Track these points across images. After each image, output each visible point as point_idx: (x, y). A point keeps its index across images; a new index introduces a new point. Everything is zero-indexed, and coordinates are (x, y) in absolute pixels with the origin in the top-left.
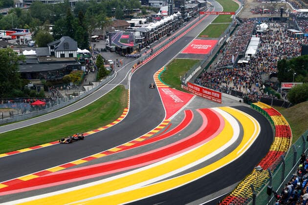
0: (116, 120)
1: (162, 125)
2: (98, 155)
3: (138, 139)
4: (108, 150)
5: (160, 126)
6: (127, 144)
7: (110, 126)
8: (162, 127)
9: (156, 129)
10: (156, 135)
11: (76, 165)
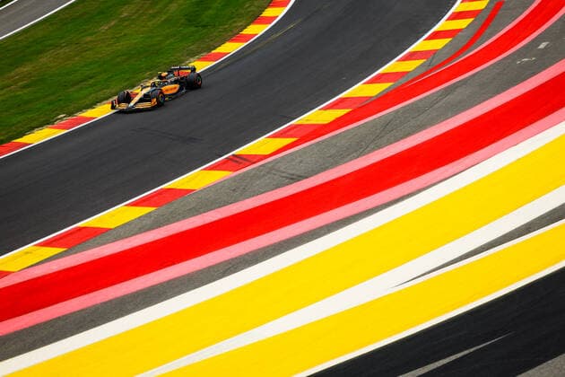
0: (256, 18)
1: (459, 16)
2: (198, 179)
3: (363, 89)
4: (237, 152)
5: (451, 18)
6: (318, 116)
7: (231, 48)
8: (463, 24)
9: (436, 35)
10: (436, 62)
11: (107, 230)
